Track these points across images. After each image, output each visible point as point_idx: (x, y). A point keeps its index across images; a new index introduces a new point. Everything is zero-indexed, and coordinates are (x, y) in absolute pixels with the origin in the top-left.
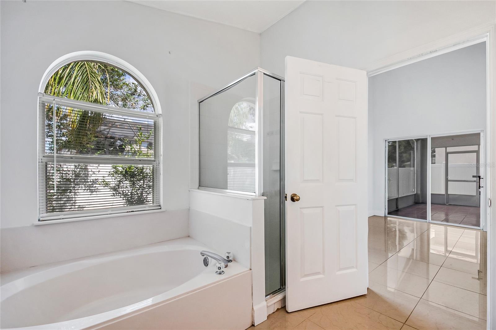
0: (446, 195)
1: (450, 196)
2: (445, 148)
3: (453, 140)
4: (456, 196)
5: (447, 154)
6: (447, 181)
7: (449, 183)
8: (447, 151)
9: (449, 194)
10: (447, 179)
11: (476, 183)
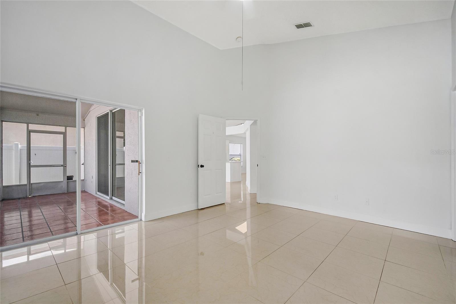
0: (28, 186)
1: (33, 186)
2: (26, 124)
3: (38, 115)
4: (42, 184)
5: (29, 132)
6: (29, 166)
7: (32, 169)
8: (29, 129)
9: (32, 184)
10: (30, 164)
11: (63, 167)
